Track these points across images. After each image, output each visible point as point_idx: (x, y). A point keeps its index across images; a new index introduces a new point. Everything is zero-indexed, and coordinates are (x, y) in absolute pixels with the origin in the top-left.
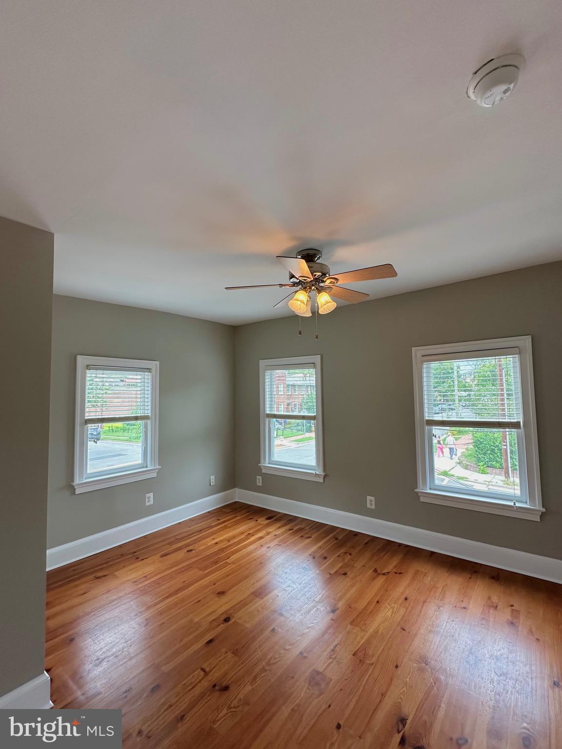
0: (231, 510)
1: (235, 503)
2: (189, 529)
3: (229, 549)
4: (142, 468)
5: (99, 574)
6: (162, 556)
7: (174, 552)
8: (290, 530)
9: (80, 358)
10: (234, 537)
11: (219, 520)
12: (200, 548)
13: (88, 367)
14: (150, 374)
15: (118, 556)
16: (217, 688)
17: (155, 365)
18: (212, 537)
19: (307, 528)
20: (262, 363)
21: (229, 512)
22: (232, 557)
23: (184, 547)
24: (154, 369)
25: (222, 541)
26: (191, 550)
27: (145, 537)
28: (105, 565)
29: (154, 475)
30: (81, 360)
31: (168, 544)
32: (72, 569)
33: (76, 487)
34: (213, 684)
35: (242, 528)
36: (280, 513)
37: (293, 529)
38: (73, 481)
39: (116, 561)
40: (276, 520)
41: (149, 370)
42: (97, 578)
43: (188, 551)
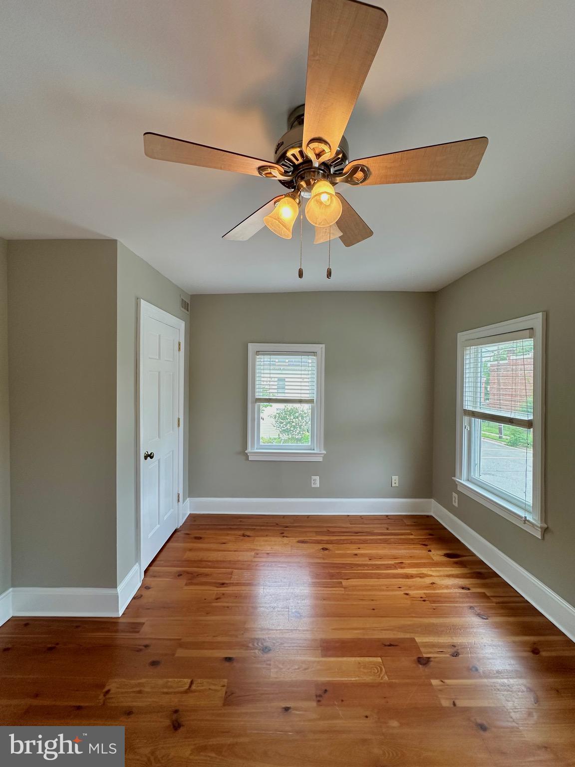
0: (413, 524)
1: (428, 516)
2: (351, 526)
3: (359, 568)
4: (311, 449)
5: (248, 533)
6: (299, 542)
7: (312, 543)
8: (463, 588)
9: (250, 345)
10: (381, 558)
11: (387, 529)
12: (337, 552)
13: (258, 353)
14: (315, 357)
15: (274, 524)
16: (175, 716)
17: (320, 348)
18: (359, 546)
19: (494, 600)
20: (462, 337)
21: (408, 525)
22: (352, 580)
23: (325, 542)
24: (319, 353)
25: (363, 555)
26: (326, 549)
27: (308, 516)
28: (258, 528)
29: (320, 459)
30: (252, 347)
31: (316, 532)
32: (240, 520)
33: (248, 454)
34: (176, 708)
35: (402, 551)
36: (474, 555)
37: (469, 589)
38: (246, 449)
39: (269, 528)
40: (456, 563)
41: (314, 353)
42: (244, 535)
43: (323, 549)
